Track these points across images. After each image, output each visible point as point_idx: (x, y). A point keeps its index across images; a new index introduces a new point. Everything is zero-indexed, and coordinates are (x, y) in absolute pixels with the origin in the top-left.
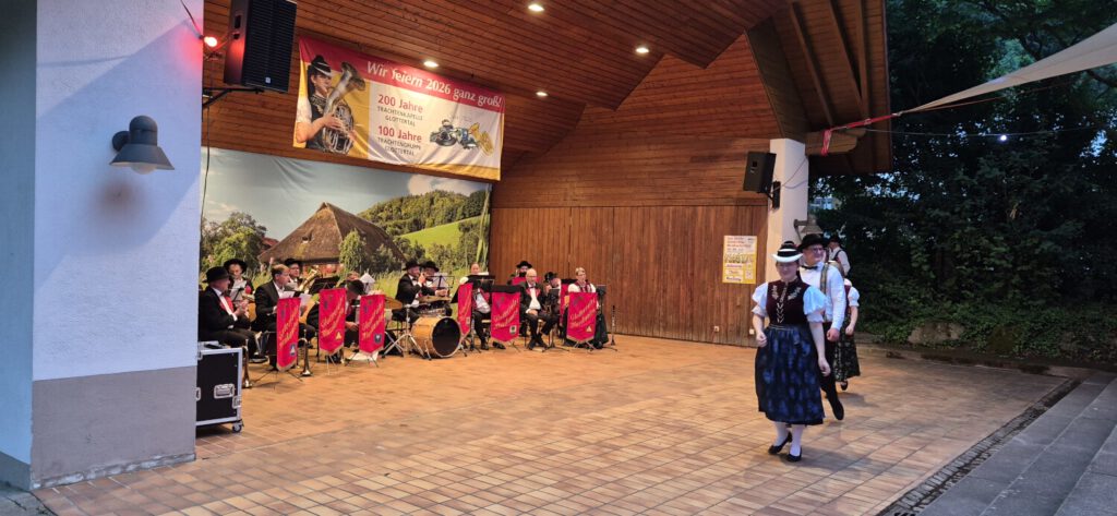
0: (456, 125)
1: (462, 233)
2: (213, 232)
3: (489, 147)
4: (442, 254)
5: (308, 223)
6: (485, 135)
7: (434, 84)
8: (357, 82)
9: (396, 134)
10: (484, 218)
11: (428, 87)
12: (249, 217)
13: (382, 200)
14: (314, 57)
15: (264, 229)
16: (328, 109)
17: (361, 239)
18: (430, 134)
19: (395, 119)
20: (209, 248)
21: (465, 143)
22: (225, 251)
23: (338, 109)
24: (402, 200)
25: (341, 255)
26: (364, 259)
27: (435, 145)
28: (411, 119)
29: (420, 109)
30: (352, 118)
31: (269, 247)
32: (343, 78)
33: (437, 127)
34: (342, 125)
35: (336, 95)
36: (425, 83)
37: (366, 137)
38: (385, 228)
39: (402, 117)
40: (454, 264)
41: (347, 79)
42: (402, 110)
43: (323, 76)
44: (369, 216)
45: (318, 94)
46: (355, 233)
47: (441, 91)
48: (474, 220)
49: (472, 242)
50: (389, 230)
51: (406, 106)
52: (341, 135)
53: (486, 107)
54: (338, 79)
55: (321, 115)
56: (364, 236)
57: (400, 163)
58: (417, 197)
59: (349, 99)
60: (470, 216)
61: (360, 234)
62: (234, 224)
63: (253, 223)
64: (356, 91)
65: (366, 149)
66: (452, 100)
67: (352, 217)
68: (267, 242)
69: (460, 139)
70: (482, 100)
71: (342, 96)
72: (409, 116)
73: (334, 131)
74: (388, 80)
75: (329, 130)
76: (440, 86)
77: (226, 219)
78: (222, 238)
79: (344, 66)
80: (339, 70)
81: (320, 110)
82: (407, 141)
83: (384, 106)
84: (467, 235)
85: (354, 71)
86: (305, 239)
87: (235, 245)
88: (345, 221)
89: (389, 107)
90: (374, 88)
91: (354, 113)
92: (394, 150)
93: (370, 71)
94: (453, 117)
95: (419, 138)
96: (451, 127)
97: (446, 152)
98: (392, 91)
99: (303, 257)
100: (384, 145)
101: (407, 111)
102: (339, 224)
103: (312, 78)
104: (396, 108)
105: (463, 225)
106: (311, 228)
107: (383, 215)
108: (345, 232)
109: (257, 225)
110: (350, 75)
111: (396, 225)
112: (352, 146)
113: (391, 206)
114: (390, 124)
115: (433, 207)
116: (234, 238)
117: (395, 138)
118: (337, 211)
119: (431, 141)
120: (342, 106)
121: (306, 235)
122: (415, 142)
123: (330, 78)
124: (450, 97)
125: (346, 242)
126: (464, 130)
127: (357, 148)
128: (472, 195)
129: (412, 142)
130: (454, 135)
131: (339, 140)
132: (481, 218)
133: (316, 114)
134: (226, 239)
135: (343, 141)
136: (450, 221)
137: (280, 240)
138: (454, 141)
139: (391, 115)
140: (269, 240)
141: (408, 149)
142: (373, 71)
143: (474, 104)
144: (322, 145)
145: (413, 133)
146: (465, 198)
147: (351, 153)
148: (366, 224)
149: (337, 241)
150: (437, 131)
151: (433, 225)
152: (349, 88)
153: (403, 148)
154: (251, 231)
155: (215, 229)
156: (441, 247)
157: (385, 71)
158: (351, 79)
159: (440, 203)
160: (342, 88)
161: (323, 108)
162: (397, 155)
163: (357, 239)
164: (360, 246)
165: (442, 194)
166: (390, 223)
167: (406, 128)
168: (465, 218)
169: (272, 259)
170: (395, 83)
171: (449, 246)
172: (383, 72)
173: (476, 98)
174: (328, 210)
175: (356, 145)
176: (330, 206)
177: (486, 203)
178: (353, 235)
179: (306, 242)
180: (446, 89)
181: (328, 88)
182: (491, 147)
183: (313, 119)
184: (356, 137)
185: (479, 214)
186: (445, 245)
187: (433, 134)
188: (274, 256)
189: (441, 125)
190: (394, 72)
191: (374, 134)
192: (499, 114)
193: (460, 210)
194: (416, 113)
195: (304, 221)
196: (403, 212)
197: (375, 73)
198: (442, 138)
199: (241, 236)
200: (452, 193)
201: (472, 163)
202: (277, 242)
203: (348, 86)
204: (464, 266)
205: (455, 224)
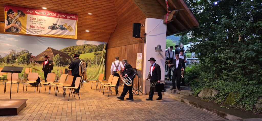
0: (58, 24)
1: (95, 55)
2: (17, 54)
3: (71, 30)
4: (88, 61)
5: (44, 52)
6: (69, 27)
7: (50, 14)
8: (23, 14)
9: (36, 27)
10: (104, 51)
11: (48, 15)
12: (27, 51)
13: (67, 47)
14: (9, 10)
15: (31, 53)
16: (13, 22)
17: (60, 56)
18: (48, 27)
19: (35, 24)
20: (16, 58)
21: (62, 29)
22: (20, 58)
23: (16, 22)
24: (74, 47)
25: (54, 60)
26: (61, 61)
27: (50, 30)
28: (42, 23)
29: (45, 20)
30: (21, 24)
31: (32, 58)
32: (18, 14)
33: (51, 25)
34: (17, 26)
35: (16, 18)
36: (47, 13)
37: (26, 28)
38: (68, 54)
39: (38, 23)
40: (92, 64)
41: (19, 14)
42: (38, 21)
43: (12, 14)
44: (63, 51)
45: (10, 18)
46: (58, 55)
47: (52, 15)
48: (100, 52)
49: (99, 58)
50: (69, 54)
51: (39, 20)
52: (17, 28)
53: (70, 19)
54: (17, 14)
55: (11, 24)
56: (61, 56)
57: (37, 34)
58: (79, 46)
59: (20, 19)
60: (98, 51)
61: (59, 55)
62: (23, 52)
63: (28, 52)
64: (22, 17)
65: (25, 31)
66: (57, 17)
67: (58, 51)
68: (32, 57)
69: (59, 28)
70: (68, 17)
71: (17, 19)
72: (40, 22)
73: (15, 27)
74: (34, 14)
75: (13, 27)
76: (52, 14)
77: (21, 51)
78: (20, 55)
79: (19, 11)
80: (17, 12)
81: (10, 22)
82: (39, 29)
83: (32, 20)
84: (97, 56)
85: (22, 12)
86: (43, 56)
87: (23, 57)
88: (55, 52)
89: (34, 20)
90: (28, 16)
91: (21, 22)
92: (34, 31)
93: (27, 12)
94: (57, 22)
95: (44, 28)
96: (57, 25)
97: (54, 32)
98: (34, 16)
99: (42, 60)
100: (31, 30)
101: (40, 21)
102: (53, 53)
103: (8, 15)
104: (36, 20)
105: (95, 53)
106: (44, 54)
107: (68, 50)
108: (55, 55)
109: (29, 52)
110: (20, 13)
111: (71, 53)
112: (20, 31)
113: (70, 48)
114: (33, 25)
115: (85, 48)
116: (23, 55)
117: (36, 28)
118: (53, 50)
119: (48, 28)
120: (17, 21)
121: (43, 55)
122: (43, 29)
123: (14, 14)
124: (56, 17)
125: (55, 57)
126: (61, 25)
127: (22, 31)
128: (99, 45)
129: (42, 29)
130: (57, 27)
131: (16, 29)
132: (102, 51)
133: (9, 23)
134: (21, 56)
135: (17, 30)
136: (91, 52)
137: (35, 56)
138: (57, 28)
139: (34, 23)
140: (32, 56)
141: (40, 31)
142: (28, 12)
143: (66, 18)
144: (11, 31)
145: (42, 27)
146: (97, 46)
147: (20, 33)
148: (62, 53)
149: (52, 57)
150: (51, 26)
151: (85, 53)
152: (20, 16)
153: (38, 31)
154: (28, 54)
155: (18, 53)
156: (87, 59)
157: (32, 11)
158: (20, 14)
159: (87, 47)
160: (18, 16)
161: (11, 22)
162: (36, 32)
163: (59, 56)
164: (60, 58)
165: (88, 45)
166: (69, 52)
167: (39, 26)
168: (96, 51)
169: (33, 61)
170: (36, 14)
171: (90, 59)
172: (32, 12)
173: (66, 17)
174: (50, 49)
175: (22, 30)
176: (51, 48)
177: (105, 47)
178: (57, 55)
179: (43, 57)
180: (55, 15)
181: (13, 17)
182: (72, 30)
183: (8, 25)
184: (22, 29)
185: (102, 50)
186: (89, 58)
187: (49, 27)
188: (34, 60)
189: (53, 24)
190: (35, 11)
191: (28, 27)
192: (76, 21)
193: (94, 49)
194: (43, 22)
195: (42, 52)
196: (74, 50)
197: (29, 12)
198: (53, 28)
199: (25, 55)
200: (92, 45)
201: (65, 34)
202: (34, 56)
203: (19, 16)
204: (96, 64)
205: (93, 53)
